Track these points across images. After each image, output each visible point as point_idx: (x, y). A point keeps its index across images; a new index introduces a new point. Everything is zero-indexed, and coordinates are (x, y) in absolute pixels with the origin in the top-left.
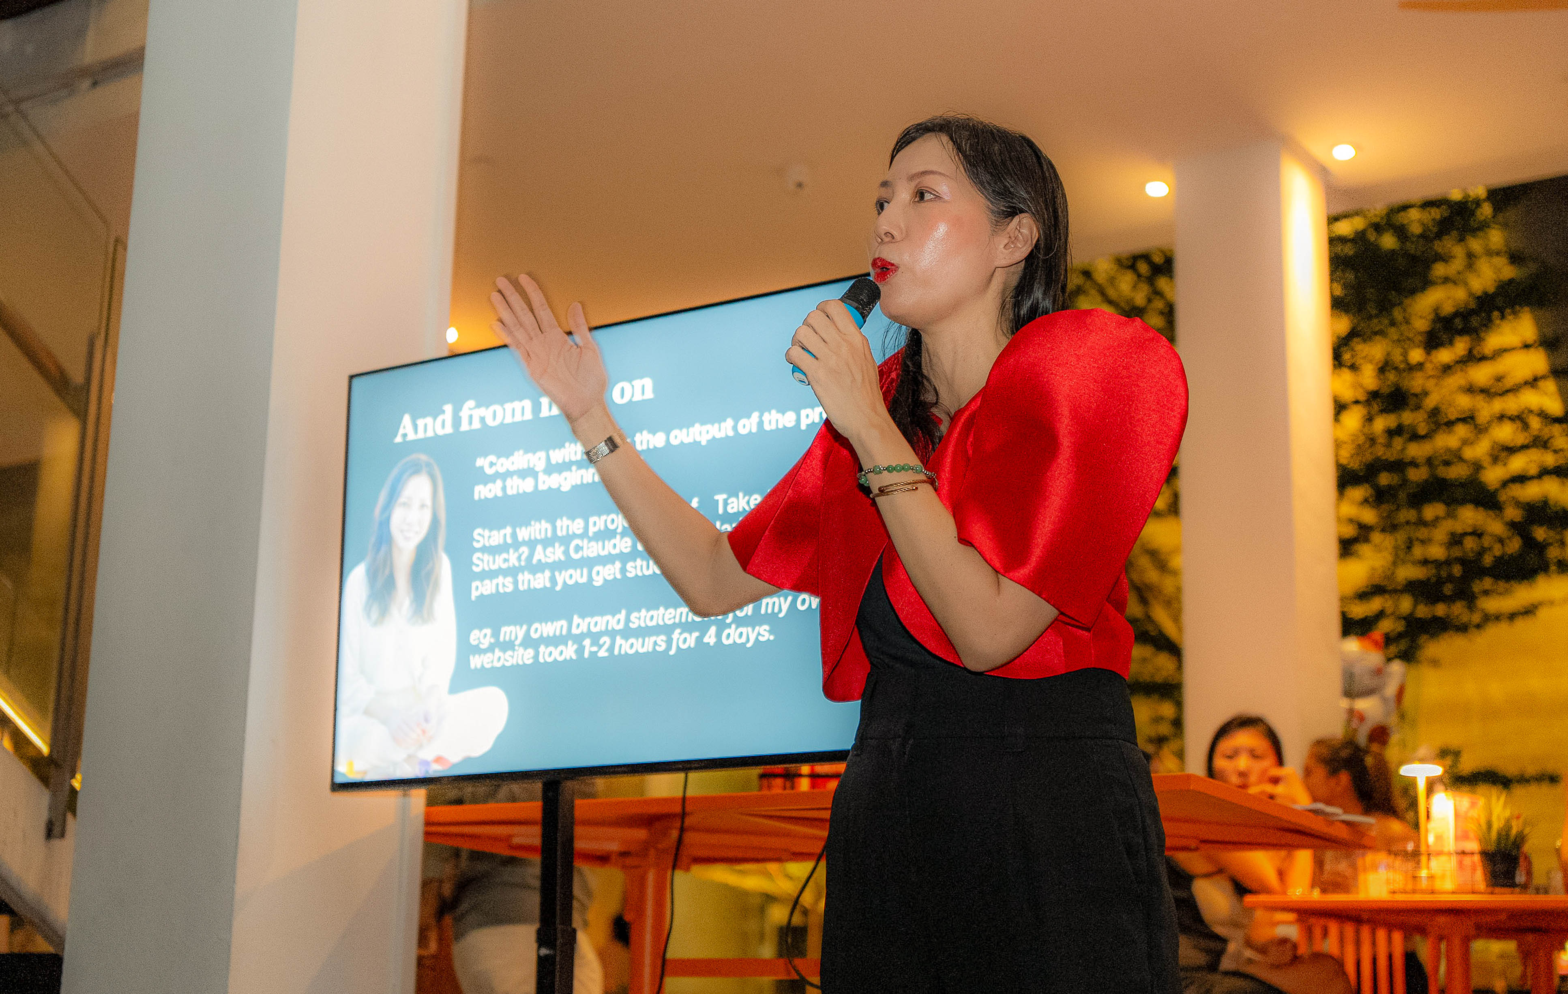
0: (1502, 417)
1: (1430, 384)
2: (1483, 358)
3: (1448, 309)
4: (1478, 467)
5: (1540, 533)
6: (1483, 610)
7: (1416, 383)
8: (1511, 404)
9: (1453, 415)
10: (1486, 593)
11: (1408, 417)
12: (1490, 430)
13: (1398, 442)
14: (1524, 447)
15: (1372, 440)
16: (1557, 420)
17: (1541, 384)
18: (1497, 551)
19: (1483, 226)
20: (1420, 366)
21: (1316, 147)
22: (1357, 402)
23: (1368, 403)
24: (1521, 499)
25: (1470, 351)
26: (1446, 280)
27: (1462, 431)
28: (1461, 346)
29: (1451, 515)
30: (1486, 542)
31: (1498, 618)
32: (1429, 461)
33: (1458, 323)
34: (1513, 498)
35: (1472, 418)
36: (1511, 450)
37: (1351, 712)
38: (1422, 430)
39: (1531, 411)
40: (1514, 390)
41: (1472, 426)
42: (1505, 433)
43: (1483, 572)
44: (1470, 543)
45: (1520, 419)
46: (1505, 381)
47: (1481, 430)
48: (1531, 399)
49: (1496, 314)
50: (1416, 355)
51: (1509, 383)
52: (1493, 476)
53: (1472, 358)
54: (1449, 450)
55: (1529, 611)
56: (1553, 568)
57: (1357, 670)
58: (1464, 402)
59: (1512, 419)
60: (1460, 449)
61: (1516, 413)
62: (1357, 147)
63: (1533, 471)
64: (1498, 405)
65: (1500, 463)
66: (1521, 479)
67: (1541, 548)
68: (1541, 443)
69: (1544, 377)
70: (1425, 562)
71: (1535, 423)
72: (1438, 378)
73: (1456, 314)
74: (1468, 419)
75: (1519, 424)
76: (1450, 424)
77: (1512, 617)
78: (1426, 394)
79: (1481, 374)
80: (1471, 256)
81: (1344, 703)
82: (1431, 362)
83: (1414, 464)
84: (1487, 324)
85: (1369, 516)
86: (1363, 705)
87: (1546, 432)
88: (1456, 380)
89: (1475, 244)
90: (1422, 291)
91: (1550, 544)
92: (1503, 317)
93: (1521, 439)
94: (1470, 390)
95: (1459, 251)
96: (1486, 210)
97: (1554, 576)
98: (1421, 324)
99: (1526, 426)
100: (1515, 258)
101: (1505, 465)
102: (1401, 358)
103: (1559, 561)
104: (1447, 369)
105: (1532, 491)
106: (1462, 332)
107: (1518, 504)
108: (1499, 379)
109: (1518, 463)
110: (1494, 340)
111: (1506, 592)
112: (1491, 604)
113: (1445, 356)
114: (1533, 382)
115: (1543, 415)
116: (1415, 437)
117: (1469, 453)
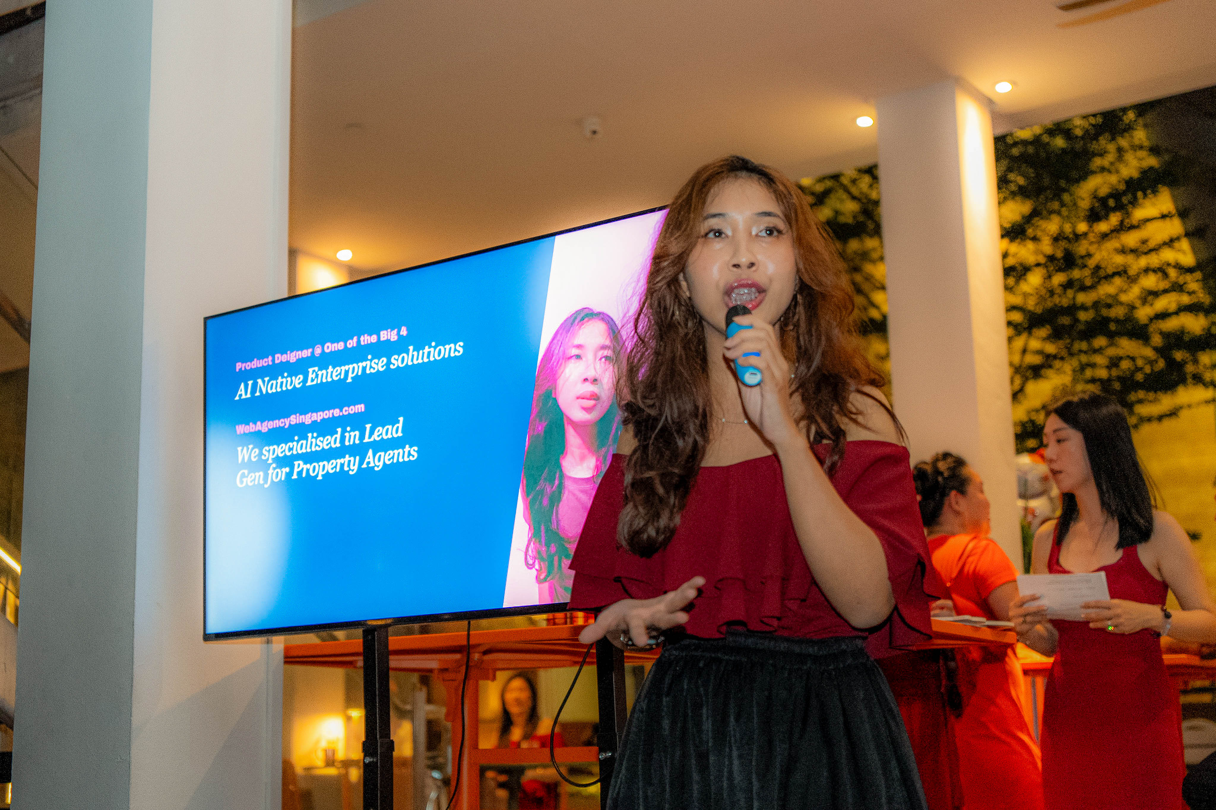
0: (1147, 270)
1: (1093, 249)
2: (1132, 227)
3: (1104, 191)
4: (1132, 308)
5: (1179, 355)
6: (1139, 414)
7: (1082, 248)
8: (1154, 260)
9: (1110, 271)
10: (1140, 401)
11: (1076, 274)
12: (1140, 280)
13: (1070, 293)
14: (1165, 291)
15: (1052, 293)
16: (1190, 270)
17: (1176, 244)
18: (1148, 369)
19: (1129, 128)
20: (1085, 234)
21: (982, 84)
22: (1038, 265)
23: (1045, 266)
24: (1164, 330)
25: (1122, 222)
26: (1103, 169)
27: (1118, 281)
28: (1114, 219)
29: (1112, 344)
30: (1140, 363)
31: (1149, 419)
32: (1096, 305)
33: (1111, 203)
34: (1159, 329)
35: (1125, 272)
36: (1155, 294)
37: (1026, 509)
38: (1088, 282)
39: (1169, 265)
40: (1155, 250)
41: (1126, 279)
42: (1151, 282)
43: (1137, 386)
44: (1125, 365)
45: (1161, 271)
46: (1149, 243)
47: (1133, 280)
48: (1168, 255)
49: (1140, 194)
50: (1082, 227)
51: (1152, 244)
52: (1143, 313)
53: (1122, 228)
54: (1110, 296)
55: (1173, 413)
56: (1190, 380)
57: (1030, 477)
58: (1119, 260)
59: (1154, 271)
60: (1117, 295)
61: (1157, 266)
62: (1014, 83)
63: (1173, 307)
64: (1143, 262)
65: (1147, 304)
66: (1163, 316)
67: (1179, 366)
68: (1178, 288)
69: (1178, 239)
70: (1093, 381)
71: (1173, 273)
72: (1099, 243)
73: (1111, 195)
74: (1122, 272)
75: (1160, 274)
76: (1108, 277)
77: (1160, 418)
78: (1089, 255)
79: (1131, 239)
80: (1120, 150)
81: (1021, 503)
82: (1093, 232)
83: (1084, 308)
84: (1134, 202)
85: (1051, 348)
86: (1034, 504)
87: (1181, 280)
88: (1113, 244)
89: (1123, 142)
90: (1084, 180)
91: (1186, 363)
92: (1145, 196)
93: (1164, 285)
94: (1123, 251)
95: (1111, 147)
96: (1131, 115)
97: (1190, 386)
98: (1085, 204)
99: (1166, 275)
100: (1154, 150)
101: (1151, 305)
102: (1070, 230)
103: (1194, 375)
104: (1105, 236)
105: (1172, 324)
106: (1114, 209)
107: (1162, 333)
108: (1144, 242)
109: (1162, 304)
110: (1139, 214)
111: (1155, 401)
112: (1143, 410)
113: (1103, 227)
114: (1170, 243)
115: (1178, 267)
116: (1083, 288)
117: (1124, 298)
